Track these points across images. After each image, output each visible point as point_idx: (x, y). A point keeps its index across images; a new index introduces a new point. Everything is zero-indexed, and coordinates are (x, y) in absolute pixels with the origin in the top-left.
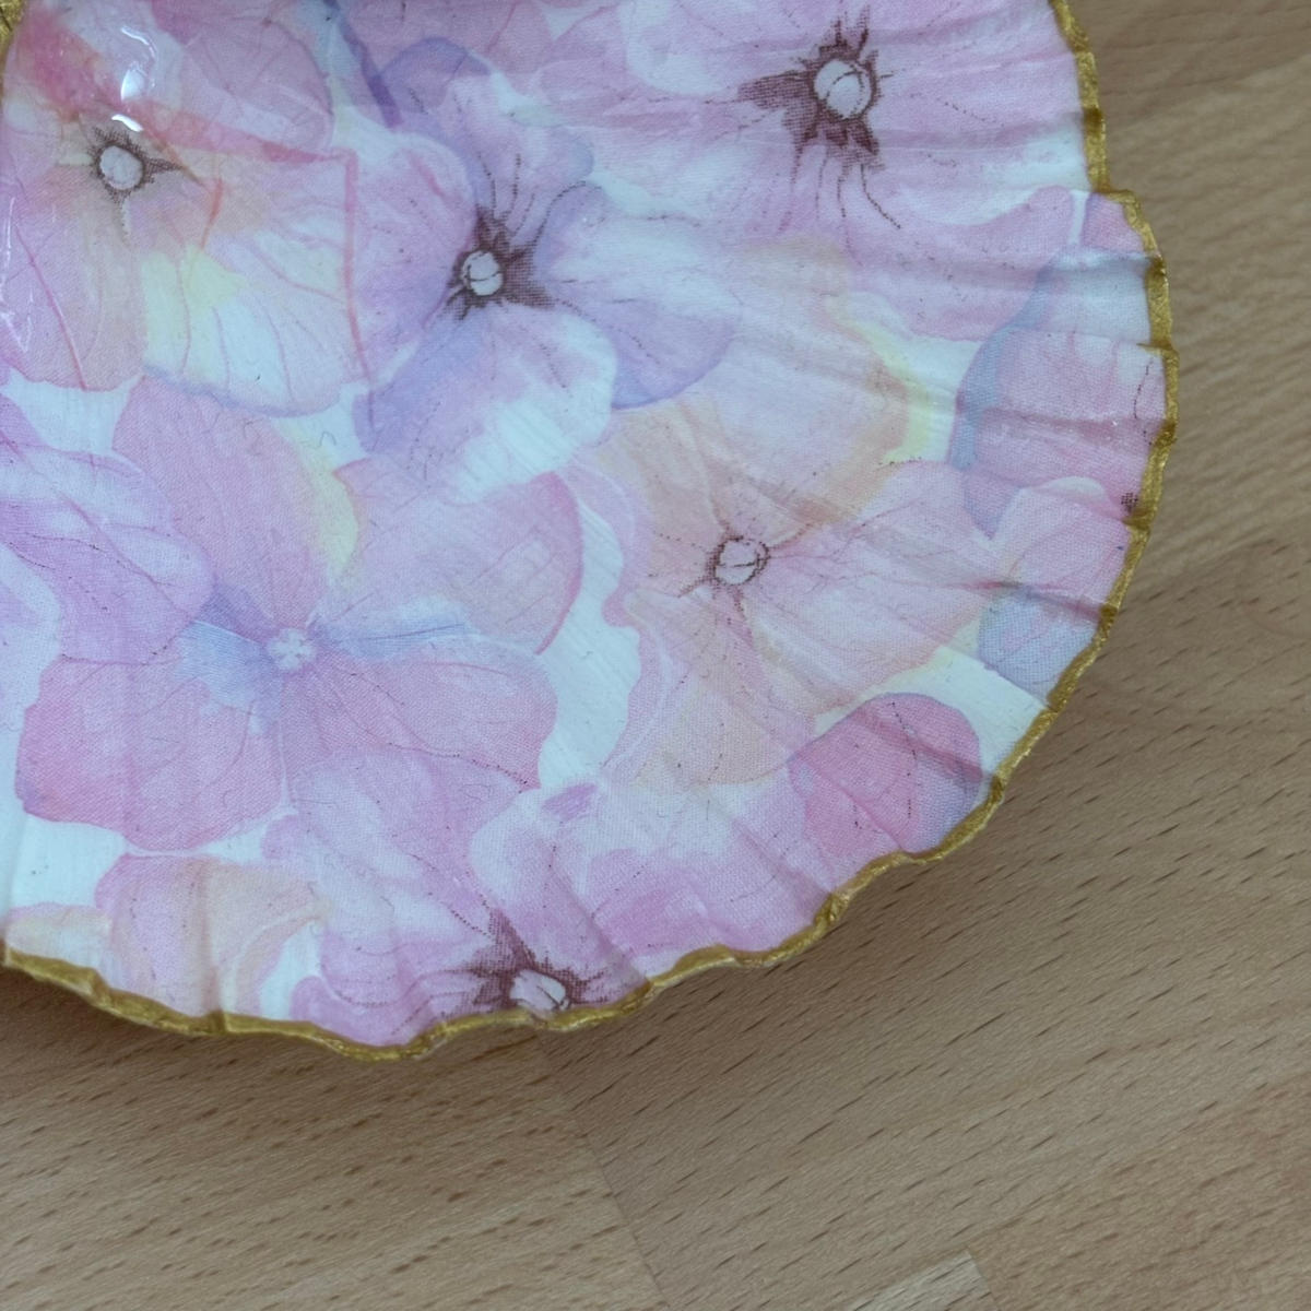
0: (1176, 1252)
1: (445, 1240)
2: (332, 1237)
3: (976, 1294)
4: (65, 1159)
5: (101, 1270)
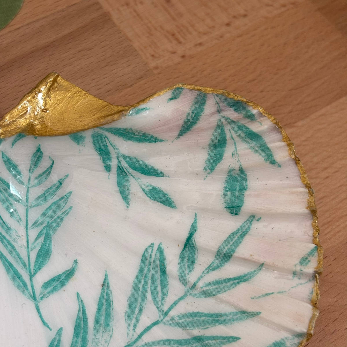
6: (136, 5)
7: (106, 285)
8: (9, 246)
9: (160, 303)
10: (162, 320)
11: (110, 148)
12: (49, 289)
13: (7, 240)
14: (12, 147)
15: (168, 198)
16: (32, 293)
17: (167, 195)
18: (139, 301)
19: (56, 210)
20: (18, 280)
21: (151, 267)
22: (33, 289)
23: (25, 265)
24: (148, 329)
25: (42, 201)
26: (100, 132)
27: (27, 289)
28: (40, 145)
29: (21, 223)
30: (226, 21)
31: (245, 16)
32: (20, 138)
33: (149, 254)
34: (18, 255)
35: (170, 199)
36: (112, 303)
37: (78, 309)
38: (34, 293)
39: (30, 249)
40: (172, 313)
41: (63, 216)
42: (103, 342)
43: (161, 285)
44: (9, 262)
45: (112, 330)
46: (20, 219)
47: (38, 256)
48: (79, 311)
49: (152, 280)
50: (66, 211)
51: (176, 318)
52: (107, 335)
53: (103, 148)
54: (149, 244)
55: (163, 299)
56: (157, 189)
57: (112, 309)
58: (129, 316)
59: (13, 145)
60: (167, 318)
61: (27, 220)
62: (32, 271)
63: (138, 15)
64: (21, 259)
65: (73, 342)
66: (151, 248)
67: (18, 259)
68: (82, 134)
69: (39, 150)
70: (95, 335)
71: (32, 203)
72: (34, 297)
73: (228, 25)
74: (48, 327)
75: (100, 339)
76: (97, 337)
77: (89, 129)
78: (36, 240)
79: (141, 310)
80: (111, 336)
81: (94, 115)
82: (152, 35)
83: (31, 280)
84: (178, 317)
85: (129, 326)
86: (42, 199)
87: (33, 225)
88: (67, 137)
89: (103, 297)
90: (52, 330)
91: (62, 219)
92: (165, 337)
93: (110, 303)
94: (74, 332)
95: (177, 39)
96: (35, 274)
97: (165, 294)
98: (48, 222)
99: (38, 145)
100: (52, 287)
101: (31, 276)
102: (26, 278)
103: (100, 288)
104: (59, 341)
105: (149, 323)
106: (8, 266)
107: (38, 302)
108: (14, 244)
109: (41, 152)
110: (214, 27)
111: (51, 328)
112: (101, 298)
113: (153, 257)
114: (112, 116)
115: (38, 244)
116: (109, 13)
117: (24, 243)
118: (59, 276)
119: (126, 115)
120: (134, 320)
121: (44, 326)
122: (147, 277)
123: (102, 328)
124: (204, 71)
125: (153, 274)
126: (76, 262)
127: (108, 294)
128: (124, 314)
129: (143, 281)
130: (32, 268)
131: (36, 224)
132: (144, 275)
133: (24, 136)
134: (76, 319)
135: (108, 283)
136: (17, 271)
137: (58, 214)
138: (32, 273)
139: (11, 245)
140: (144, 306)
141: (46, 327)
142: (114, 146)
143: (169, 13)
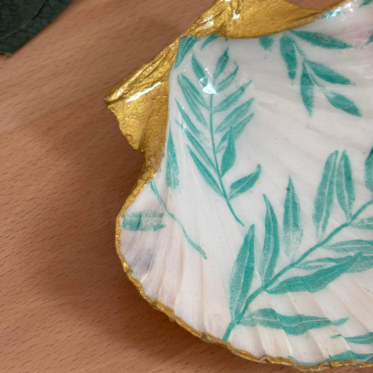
7: (291, 189)
8: (198, 147)
9: (347, 207)
10: (350, 223)
11: (297, 54)
12: (237, 190)
13: (196, 141)
14: (201, 50)
15: (353, 106)
16: (223, 192)
17: (352, 103)
18: (325, 205)
19: (239, 116)
20: (209, 178)
21: (336, 173)
22: (223, 188)
23: (213, 166)
24: (338, 230)
25: (225, 106)
26: (290, 36)
27: (218, 188)
28: (227, 49)
29: (206, 126)
32: (211, 40)
33: (333, 161)
34: (206, 155)
35: (355, 106)
36: (298, 206)
37: (266, 209)
38: (224, 191)
39: (216, 152)
40: (361, 216)
41: (245, 122)
42: (295, 240)
43: (347, 191)
44: (199, 161)
45: (301, 230)
46: (205, 123)
47: (224, 159)
48: (267, 211)
49: (337, 186)
50: (248, 118)
51: (366, 221)
52: (297, 234)
53: (290, 54)
54: (333, 151)
55: (350, 204)
56: (342, 97)
57: (298, 211)
58: (317, 218)
59: (203, 47)
60: (356, 221)
61: (211, 124)
62: (221, 172)
64: (209, 159)
65: (266, 238)
66: (335, 155)
67: (207, 160)
68: (272, 38)
69: (225, 54)
70: (285, 233)
71: (216, 108)
72: (225, 196)
74: (240, 222)
75: (291, 237)
76: (288, 236)
77: (280, 31)
78: (220, 143)
79: (328, 213)
80: (302, 235)
81: (286, 18)
83: (220, 180)
84: (367, 219)
85: (318, 227)
86: (225, 104)
87: (217, 129)
88: (257, 40)
89: (289, 200)
90: (245, 226)
91: (244, 125)
92: (356, 238)
93: (297, 206)
94: (266, 230)
96: (223, 174)
97: (352, 199)
98: (231, 127)
99: (226, 48)
100: (239, 188)
101: (220, 177)
102: (216, 177)
103: (286, 192)
104: (253, 236)
105: (338, 225)
106: (199, 165)
107: (229, 200)
108: (202, 145)
109: (227, 57)
111: (244, 224)
112: (287, 201)
113: (337, 163)
114: (305, 19)
115: (223, 147)
117: (210, 145)
118: (245, 179)
119: (319, 18)
120: (322, 222)
121: (237, 222)
122: (331, 183)
123: (291, 227)
125: (338, 181)
126: (259, 166)
127: (293, 197)
128: (311, 217)
129: (328, 186)
130: (220, 168)
131: (219, 129)
132: (329, 181)
133: (215, 38)
134: (265, 218)
135: (293, 188)
136: (207, 170)
137: (240, 120)
138: (221, 174)
139: (199, 145)
140: (331, 210)
141: (239, 223)
142: (301, 51)
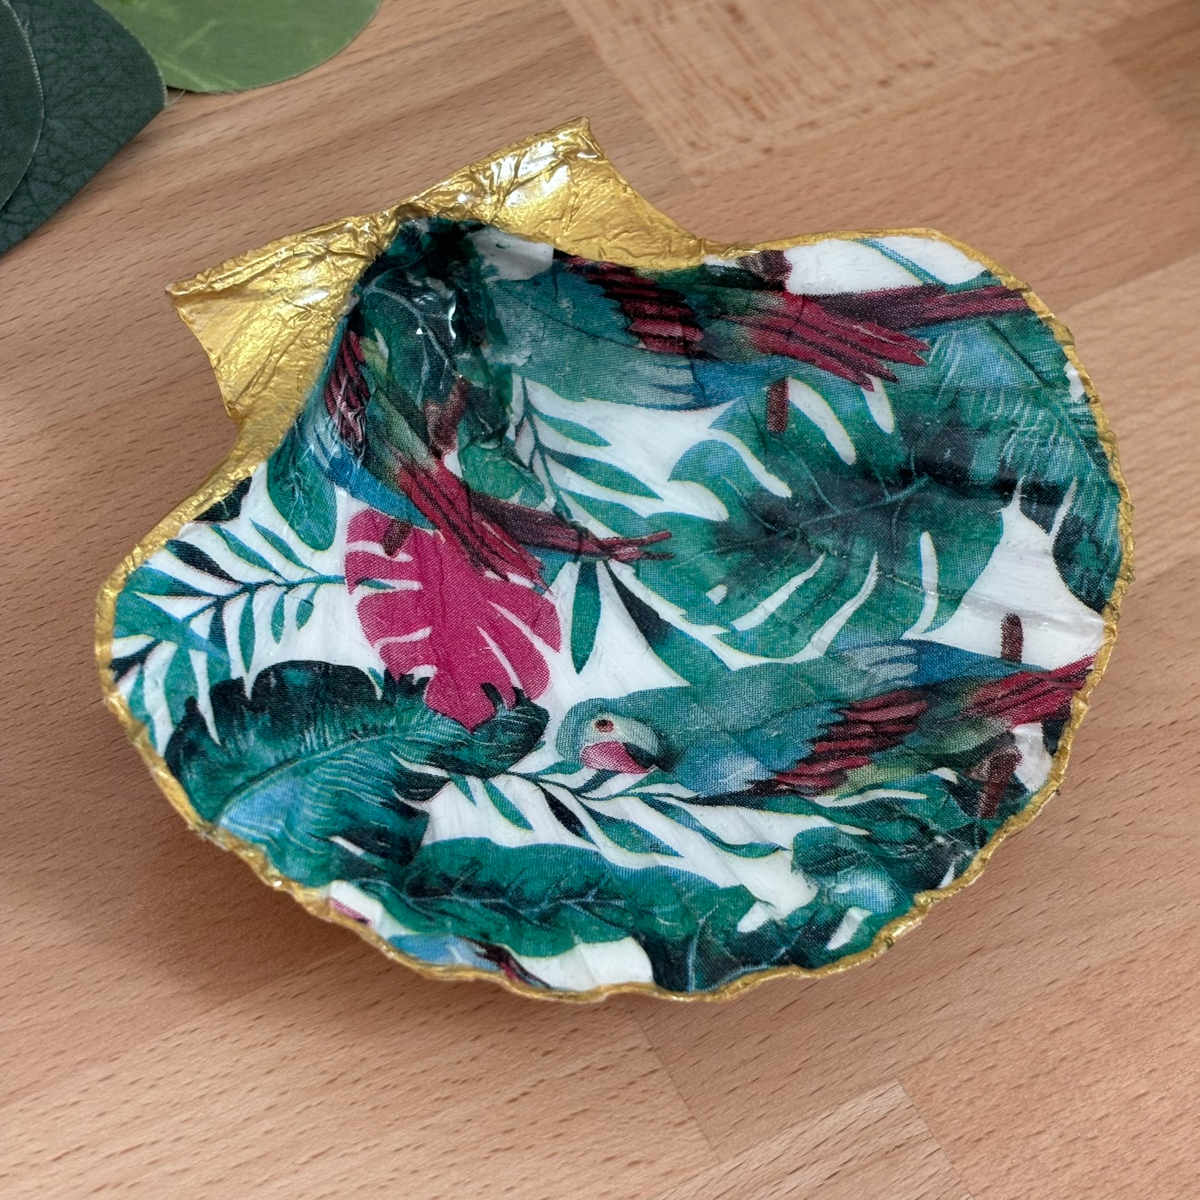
0: (1037, 1076)
1: (542, 1081)
2: (464, 1082)
3: (903, 1107)
4: (277, 1036)
5: (308, 1107)
6: (659, 22)
30: (881, 75)
31: (928, 65)
63: (662, 47)
73: (884, 83)
82: (692, 95)
95: (755, 110)
110: (847, 86)
116: (590, 37)
124: (817, 187)
143: (740, 48)
